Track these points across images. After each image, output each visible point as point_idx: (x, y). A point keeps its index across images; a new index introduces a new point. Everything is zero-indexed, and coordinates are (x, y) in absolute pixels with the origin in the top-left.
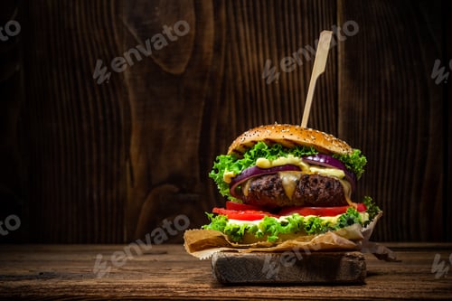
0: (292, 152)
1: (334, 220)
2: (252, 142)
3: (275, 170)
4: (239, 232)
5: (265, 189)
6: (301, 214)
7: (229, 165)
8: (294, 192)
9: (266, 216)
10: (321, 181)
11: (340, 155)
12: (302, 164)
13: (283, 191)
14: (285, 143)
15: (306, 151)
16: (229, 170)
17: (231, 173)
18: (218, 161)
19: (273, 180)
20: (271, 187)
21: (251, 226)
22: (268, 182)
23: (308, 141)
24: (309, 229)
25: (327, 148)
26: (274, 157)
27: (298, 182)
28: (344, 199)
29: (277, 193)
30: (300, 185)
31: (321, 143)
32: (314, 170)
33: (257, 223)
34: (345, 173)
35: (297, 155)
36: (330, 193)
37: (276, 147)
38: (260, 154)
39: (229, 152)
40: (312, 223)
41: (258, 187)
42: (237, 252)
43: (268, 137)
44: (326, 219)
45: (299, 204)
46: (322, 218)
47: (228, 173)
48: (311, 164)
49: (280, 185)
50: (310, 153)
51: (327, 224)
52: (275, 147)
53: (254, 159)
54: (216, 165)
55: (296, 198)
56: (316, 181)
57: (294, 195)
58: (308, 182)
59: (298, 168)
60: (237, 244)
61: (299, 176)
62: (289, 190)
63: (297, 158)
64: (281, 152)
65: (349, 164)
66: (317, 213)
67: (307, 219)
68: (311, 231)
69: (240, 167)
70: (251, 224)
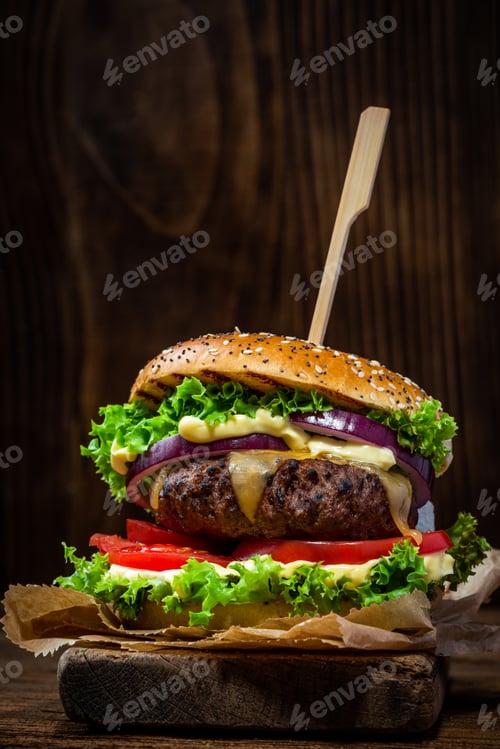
0: (268, 402)
1: (359, 572)
2: (175, 375)
3: (221, 448)
4: (125, 595)
5: (193, 494)
6: (275, 558)
7: (123, 430)
8: (260, 503)
9: (192, 560)
10: (328, 477)
11: (386, 413)
12: (291, 432)
13: (234, 501)
14: (250, 381)
15: (302, 403)
16: (122, 442)
17: (124, 451)
18: (100, 420)
19: (213, 472)
20: (207, 491)
21: (156, 584)
22: (200, 477)
23: (308, 379)
24: (294, 594)
25: (355, 395)
26: (221, 416)
27: (269, 479)
28: (390, 520)
29: (220, 506)
30: (275, 486)
31: (338, 385)
32: (317, 447)
33: (169, 576)
34: (398, 457)
35: (279, 411)
36: (350, 507)
37: (230, 390)
38: (190, 406)
39: (133, 395)
40: (301, 581)
41: (178, 488)
42: (117, 647)
43: (210, 366)
44: (337, 571)
45: (274, 533)
46: (328, 568)
47: (118, 451)
48: (313, 434)
49: (227, 486)
50: (309, 408)
51: (340, 583)
52: (227, 391)
53: (176, 417)
54: (96, 428)
55: (265, 519)
56: (313, 477)
57: (259, 512)
58: (295, 478)
59: (282, 443)
60: (121, 629)
61: (275, 464)
62: (248, 497)
63: (278, 421)
64: (238, 403)
65: (405, 435)
66: (318, 556)
67: (288, 570)
68: (299, 600)
69: (146, 436)
70: (157, 578)
